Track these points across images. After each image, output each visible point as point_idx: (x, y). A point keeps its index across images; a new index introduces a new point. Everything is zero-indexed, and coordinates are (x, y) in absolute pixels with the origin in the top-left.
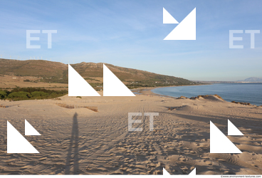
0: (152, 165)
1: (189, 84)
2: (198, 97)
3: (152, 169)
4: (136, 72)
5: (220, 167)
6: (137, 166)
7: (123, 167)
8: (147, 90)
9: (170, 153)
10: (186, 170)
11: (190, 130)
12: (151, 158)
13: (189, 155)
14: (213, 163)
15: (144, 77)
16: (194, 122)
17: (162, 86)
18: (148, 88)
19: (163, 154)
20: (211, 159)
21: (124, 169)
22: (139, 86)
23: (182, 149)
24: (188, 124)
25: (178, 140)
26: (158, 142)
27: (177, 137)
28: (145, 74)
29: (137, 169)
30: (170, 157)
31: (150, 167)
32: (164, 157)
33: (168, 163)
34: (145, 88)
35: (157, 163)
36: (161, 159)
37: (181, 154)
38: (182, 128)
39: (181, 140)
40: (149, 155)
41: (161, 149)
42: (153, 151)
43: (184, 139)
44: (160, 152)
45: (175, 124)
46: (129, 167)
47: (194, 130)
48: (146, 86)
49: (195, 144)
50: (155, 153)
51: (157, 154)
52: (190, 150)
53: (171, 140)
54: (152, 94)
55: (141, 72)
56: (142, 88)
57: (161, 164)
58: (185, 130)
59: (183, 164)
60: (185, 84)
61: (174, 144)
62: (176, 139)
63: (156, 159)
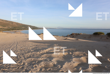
0: (19, 64)
1: (37, 29)
2: (41, 34)
3: (19, 66)
4: (12, 22)
5: (47, 59)
6: (11, 67)
7: (3, 69)
8: (19, 31)
9: (28, 58)
10: (34, 63)
11: (37, 47)
12: (19, 61)
13: (36, 57)
14: (45, 58)
15: (17, 25)
16: (39, 44)
17: (26, 29)
18: (19, 30)
19: (25, 59)
20: (44, 57)
21: (4, 70)
22: (14, 29)
23: (33, 55)
24: (36, 45)
25: (32, 52)
26: (23, 54)
27: (31, 51)
28: (17, 24)
29: (11, 68)
30: (28, 59)
31: (18, 65)
32: (25, 60)
33: (27, 62)
34: (17, 30)
35: (22, 63)
36: (24, 61)
37: (33, 57)
38: (34, 47)
39: (33, 52)
40: (18, 60)
41: (24, 57)
42: (20, 58)
43: (34, 51)
44: (23, 58)
45: (31, 45)
46: (6, 68)
47: (39, 47)
48: (18, 29)
49: (38, 53)
50: (21, 59)
51: (22, 59)
52: (37, 55)
53: (29, 52)
54: (21, 33)
55: (15, 23)
56: (16, 30)
57: (24, 63)
58: (35, 47)
59: (33, 61)
60: (36, 29)
61: (30, 54)
62: (31, 52)
63: (21, 61)
